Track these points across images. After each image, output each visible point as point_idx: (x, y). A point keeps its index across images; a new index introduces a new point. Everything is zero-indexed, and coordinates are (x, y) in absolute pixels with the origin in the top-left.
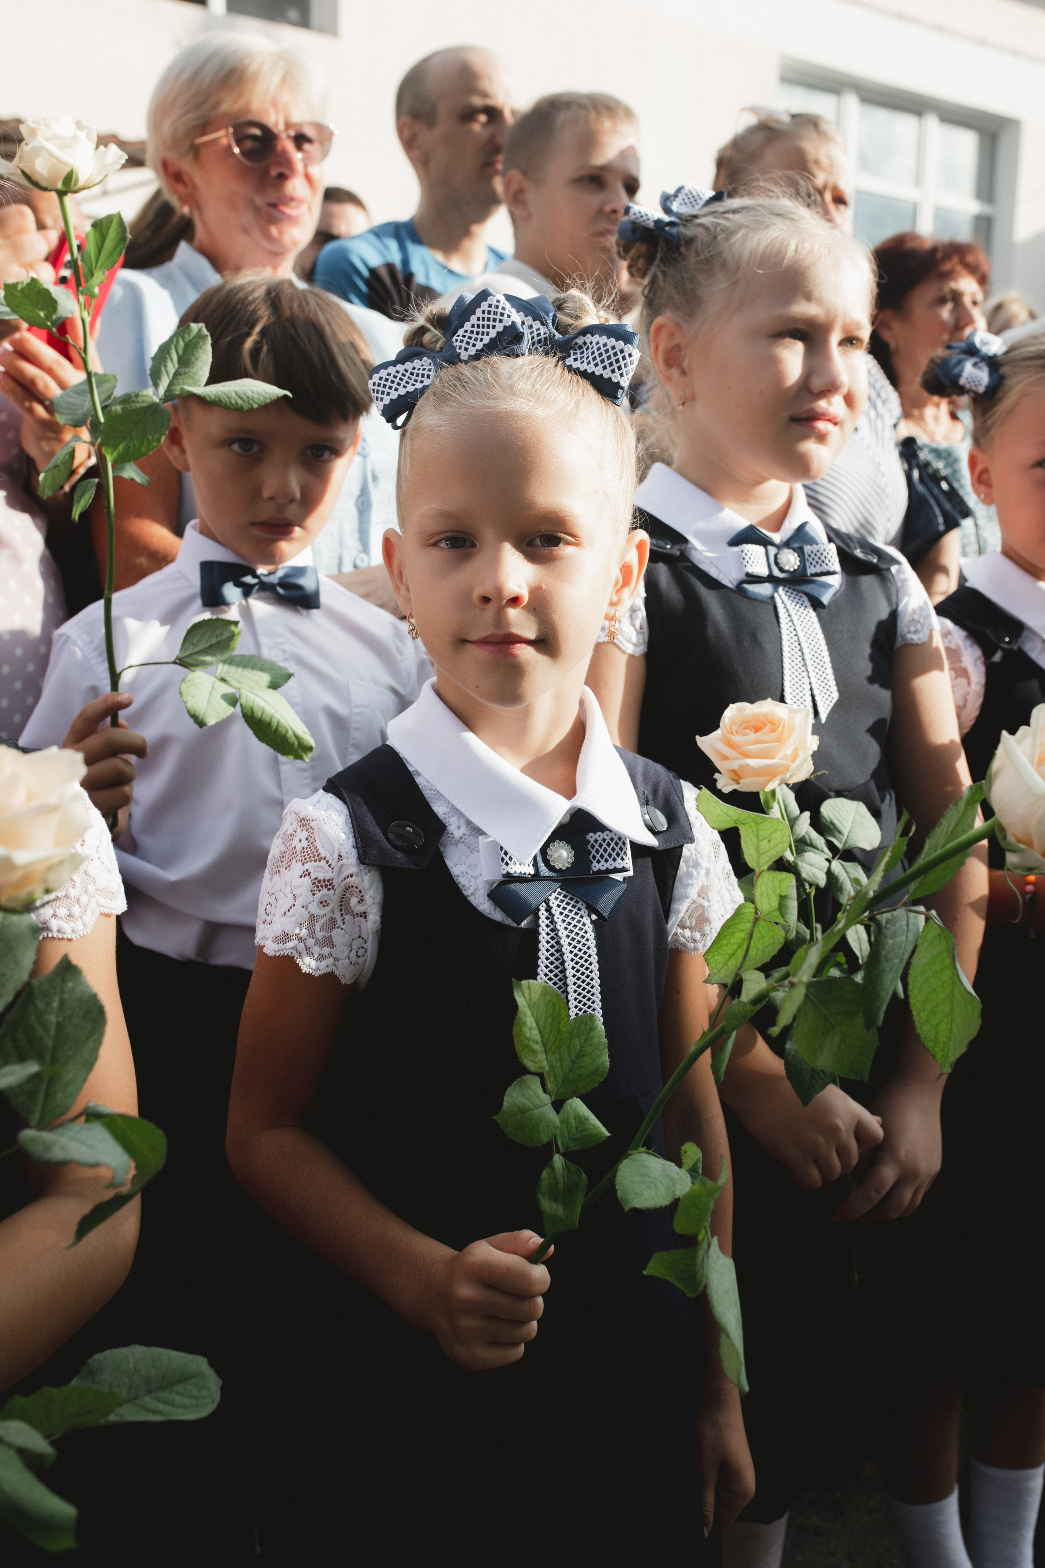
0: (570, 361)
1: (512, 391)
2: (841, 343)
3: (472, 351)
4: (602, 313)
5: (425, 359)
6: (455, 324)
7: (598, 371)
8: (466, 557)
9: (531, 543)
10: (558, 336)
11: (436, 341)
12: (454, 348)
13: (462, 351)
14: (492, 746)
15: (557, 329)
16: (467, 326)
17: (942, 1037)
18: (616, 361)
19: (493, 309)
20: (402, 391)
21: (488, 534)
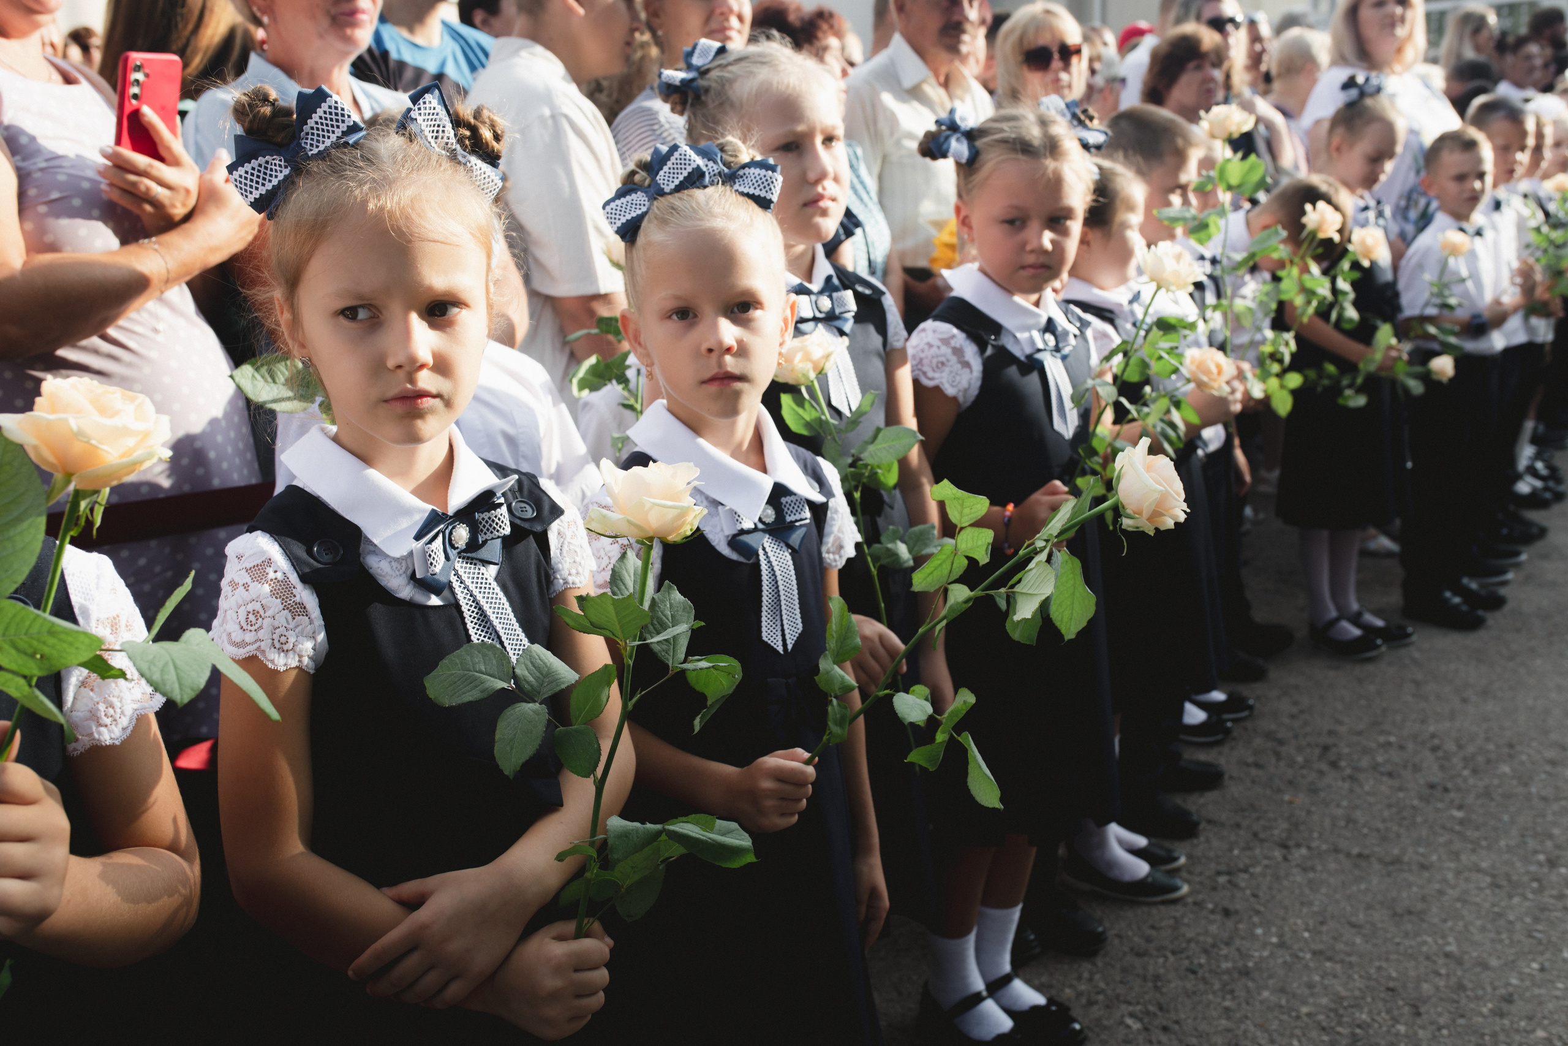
0: (736, 187)
1: (711, 214)
2: (824, 143)
3: (672, 186)
4: (751, 151)
5: (639, 193)
6: (656, 168)
7: (757, 192)
8: (692, 325)
9: (732, 312)
10: (726, 170)
11: (645, 180)
12: (659, 185)
13: (665, 187)
14: (715, 445)
15: (724, 165)
16: (666, 168)
17: (1065, 619)
18: (768, 185)
19: (683, 157)
20: (629, 217)
21: (707, 309)
